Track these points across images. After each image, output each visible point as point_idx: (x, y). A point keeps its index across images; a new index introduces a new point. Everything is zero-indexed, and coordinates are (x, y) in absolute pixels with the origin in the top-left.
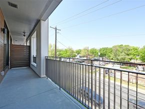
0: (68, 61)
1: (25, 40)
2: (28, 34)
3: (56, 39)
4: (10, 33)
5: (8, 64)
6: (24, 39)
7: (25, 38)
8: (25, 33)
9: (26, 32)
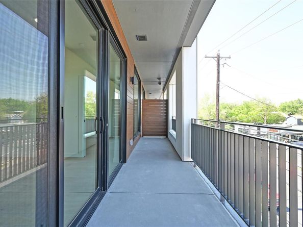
0: (253, 132)
1: (161, 91)
2: (165, 80)
3: (218, 80)
4: (142, 83)
5: (139, 130)
6: (160, 89)
7: (162, 86)
8: (159, 79)
9: (161, 76)
